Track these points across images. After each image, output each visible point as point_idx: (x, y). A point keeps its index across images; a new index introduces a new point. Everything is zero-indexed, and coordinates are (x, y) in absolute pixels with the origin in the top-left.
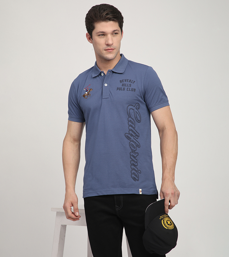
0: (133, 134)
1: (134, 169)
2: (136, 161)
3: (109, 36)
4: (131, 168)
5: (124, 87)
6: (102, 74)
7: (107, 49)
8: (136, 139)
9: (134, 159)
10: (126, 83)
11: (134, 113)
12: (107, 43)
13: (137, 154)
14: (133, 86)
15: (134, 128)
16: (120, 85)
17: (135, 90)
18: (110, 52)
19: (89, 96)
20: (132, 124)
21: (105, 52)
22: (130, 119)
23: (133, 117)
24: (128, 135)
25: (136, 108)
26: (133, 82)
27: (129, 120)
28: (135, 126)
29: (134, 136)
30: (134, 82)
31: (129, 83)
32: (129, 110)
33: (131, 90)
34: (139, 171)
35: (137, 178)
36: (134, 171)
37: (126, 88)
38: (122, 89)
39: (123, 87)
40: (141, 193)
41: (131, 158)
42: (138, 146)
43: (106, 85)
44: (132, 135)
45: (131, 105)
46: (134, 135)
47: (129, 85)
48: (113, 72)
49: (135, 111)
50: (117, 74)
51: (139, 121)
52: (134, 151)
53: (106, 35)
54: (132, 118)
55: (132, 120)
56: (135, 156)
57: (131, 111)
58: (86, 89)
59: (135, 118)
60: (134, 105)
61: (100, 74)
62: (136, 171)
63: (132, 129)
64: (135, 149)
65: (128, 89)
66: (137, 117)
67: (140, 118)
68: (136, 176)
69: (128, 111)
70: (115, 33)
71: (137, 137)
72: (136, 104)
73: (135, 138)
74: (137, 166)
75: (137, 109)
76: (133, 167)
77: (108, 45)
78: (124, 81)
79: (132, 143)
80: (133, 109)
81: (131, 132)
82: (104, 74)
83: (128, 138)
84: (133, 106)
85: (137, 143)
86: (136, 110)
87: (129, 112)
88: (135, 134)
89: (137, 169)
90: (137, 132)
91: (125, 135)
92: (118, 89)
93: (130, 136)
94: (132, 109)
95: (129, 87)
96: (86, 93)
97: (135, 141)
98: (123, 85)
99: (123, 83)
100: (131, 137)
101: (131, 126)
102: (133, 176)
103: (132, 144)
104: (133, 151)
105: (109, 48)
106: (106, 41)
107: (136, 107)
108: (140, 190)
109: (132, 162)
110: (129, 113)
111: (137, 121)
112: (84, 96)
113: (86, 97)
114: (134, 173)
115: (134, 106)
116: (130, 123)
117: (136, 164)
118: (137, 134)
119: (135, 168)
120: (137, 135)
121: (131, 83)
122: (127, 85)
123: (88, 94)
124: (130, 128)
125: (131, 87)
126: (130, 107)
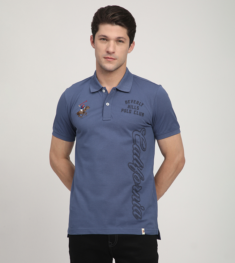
0: (137, 164)
1: (136, 205)
3: (112, 42)
4: (133, 204)
5: (130, 109)
6: (104, 91)
7: (106, 56)
8: (140, 171)
9: (136, 193)
10: (134, 105)
11: (140, 140)
12: (107, 50)
13: (140, 188)
14: (142, 109)
15: (139, 157)
16: (125, 107)
17: (143, 114)
18: (109, 61)
19: (84, 114)
20: (137, 153)
21: (103, 60)
22: (135, 146)
24: (132, 165)
25: (142, 134)
26: (141, 104)
28: (140, 155)
29: (138, 167)
30: (143, 104)
31: (137, 105)
32: (135, 136)
33: (138, 113)
34: (142, 208)
35: (139, 216)
36: (135, 208)
37: (133, 111)
38: (128, 111)
40: (144, 233)
41: (133, 192)
42: (142, 179)
43: (108, 104)
44: (136, 165)
45: (137, 131)
46: (138, 165)
47: (136, 108)
48: (117, 90)
49: (141, 138)
50: (121, 93)
51: (144, 150)
52: (138, 184)
53: (109, 41)
54: (137, 145)
55: (137, 147)
56: (138, 190)
57: (137, 137)
58: (81, 105)
59: (141, 146)
60: (140, 130)
61: (101, 90)
62: (138, 207)
63: (137, 158)
64: (139, 182)
65: (136, 113)
66: (142, 145)
67: (146, 146)
68: (139, 213)
69: (134, 137)
70: (119, 40)
71: (141, 168)
72: (142, 130)
73: (139, 169)
74: (139, 202)
75: (143, 135)
76: (134, 202)
77: (108, 52)
78: (130, 102)
79: (136, 174)
80: (139, 136)
81: (135, 162)
82: (106, 90)
83: (132, 168)
84: (138, 131)
85: (141, 175)
86: (141, 136)
88: (140, 164)
89: (139, 206)
91: (128, 165)
92: (122, 110)
93: (134, 166)
95: (136, 110)
96: (81, 110)
97: (139, 172)
98: (129, 107)
99: (129, 104)
100: (135, 167)
101: (136, 155)
102: (135, 213)
103: (136, 176)
104: (136, 184)
105: (109, 56)
106: (107, 48)
108: (143, 229)
109: (134, 197)
110: (135, 139)
111: (142, 149)
112: (78, 114)
113: (81, 115)
114: (136, 210)
115: (140, 132)
116: (135, 151)
117: (138, 200)
118: (141, 164)
119: (137, 203)
120: (141, 166)
121: (138, 105)
122: (134, 107)
123: (84, 112)
124: (135, 156)
125: (139, 111)
126: (136, 132)
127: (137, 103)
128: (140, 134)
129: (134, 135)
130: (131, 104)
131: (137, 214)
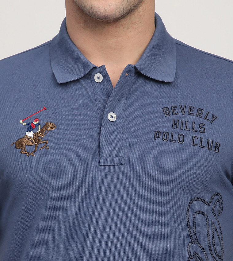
5: (179, 131)
6: (98, 78)
10: (190, 119)
11: (208, 228)
14: (213, 133)
16: (165, 124)
22: (195, 248)
23: (204, 243)
25: (213, 212)
26: (210, 117)
27: (192, 251)
30: (214, 118)
31: (198, 121)
32: (195, 216)
33: (205, 143)
37: (188, 136)
38: (175, 138)
39: (176, 132)
43: (112, 117)
45: (200, 199)
47: (197, 127)
49: (210, 223)
51: (218, 259)
54: (200, 246)
55: (200, 252)
57: (200, 221)
58: (29, 121)
59: (210, 246)
60: (206, 200)
61: (89, 75)
65: (197, 141)
66: (214, 244)
67: (222, 248)
69: (191, 218)
72: (213, 198)
75: (215, 216)
78: (178, 110)
80: (205, 215)
82: (106, 76)
84: (204, 201)
86: (211, 217)
87: (194, 222)
92: (157, 135)
94: (203, 213)
95: (198, 134)
96: (30, 134)
98: (175, 125)
99: (176, 117)
107: (212, 206)
110: (194, 227)
111: (213, 256)
112: (19, 145)
113: (29, 149)
115: (208, 204)
121: (203, 121)
122: (190, 126)
123: (37, 140)
125: (206, 137)
127: (199, 114)
128: (207, 210)
129: (191, 214)
130: (180, 117)
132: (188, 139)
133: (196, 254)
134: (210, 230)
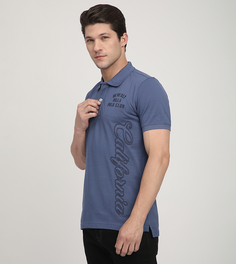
0: (120, 158)
1: (119, 200)
2: (122, 190)
4: (116, 199)
8: (125, 165)
9: (119, 188)
11: (123, 133)
13: (124, 182)
15: (122, 151)
20: (120, 147)
22: (118, 140)
23: (122, 138)
24: (114, 159)
25: (127, 128)
26: (124, 96)
28: (123, 148)
29: (121, 161)
30: (126, 96)
31: (120, 98)
32: (117, 130)
33: (119, 106)
34: (125, 203)
35: (121, 211)
36: (118, 203)
37: (116, 103)
38: (112, 105)
41: (116, 187)
42: (127, 173)
43: (101, 100)
44: (119, 160)
45: (120, 124)
46: (122, 159)
47: (119, 100)
51: (129, 143)
52: (121, 178)
53: (94, 40)
54: (119, 139)
55: (120, 142)
56: (121, 184)
59: (124, 139)
60: (124, 124)
63: (120, 152)
64: (122, 176)
65: (117, 105)
66: (126, 138)
67: (132, 139)
68: (121, 208)
69: (116, 130)
70: (104, 37)
71: (125, 162)
72: (126, 123)
73: (123, 163)
74: (123, 196)
75: (128, 129)
76: (118, 197)
78: (117, 95)
79: (118, 168)
81: (118, 156)
83: (114, 163)
84: (122, 125)
85: (125, 168)
86: (126, 130)
87: (117, 132)
89: (122, 201)
90: (126, 155)
91: (111, 159)
93: (116, 160)
94: (121, 129)
95: (118, 103)
97: (122, 166)
98: (114, 100)
99: (115, 98)
100: (117, 162)
101: (119, 149)
102: (117, 208)
103: (118, 170)
104: (119, 179)
107: (126, 126)
109: (118, 192)
110: (117, 133)
114: (118, 205)
115: (124, 126)
116: (117, 145)
117: (122, 195)
118: (126, 158)
119: (120, 198)
120: (126, 160)
122: (117, 100)
124: (118, 150)
125: (120, 103)
126: (118, 126)
127: (121, 96)
128: (124, 128)
129: (116, 129)
130: (117, 97)
131: (119, 209)
132: (115, 105)
133: (118, 142)
134: (124, 134)
